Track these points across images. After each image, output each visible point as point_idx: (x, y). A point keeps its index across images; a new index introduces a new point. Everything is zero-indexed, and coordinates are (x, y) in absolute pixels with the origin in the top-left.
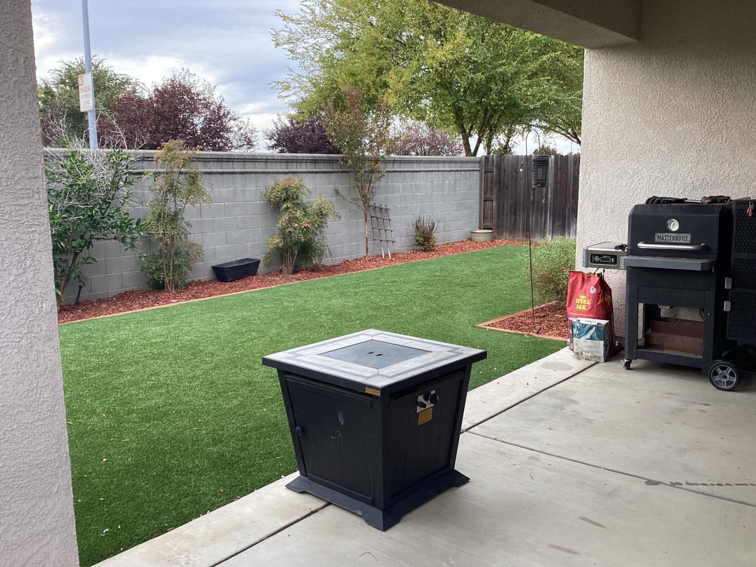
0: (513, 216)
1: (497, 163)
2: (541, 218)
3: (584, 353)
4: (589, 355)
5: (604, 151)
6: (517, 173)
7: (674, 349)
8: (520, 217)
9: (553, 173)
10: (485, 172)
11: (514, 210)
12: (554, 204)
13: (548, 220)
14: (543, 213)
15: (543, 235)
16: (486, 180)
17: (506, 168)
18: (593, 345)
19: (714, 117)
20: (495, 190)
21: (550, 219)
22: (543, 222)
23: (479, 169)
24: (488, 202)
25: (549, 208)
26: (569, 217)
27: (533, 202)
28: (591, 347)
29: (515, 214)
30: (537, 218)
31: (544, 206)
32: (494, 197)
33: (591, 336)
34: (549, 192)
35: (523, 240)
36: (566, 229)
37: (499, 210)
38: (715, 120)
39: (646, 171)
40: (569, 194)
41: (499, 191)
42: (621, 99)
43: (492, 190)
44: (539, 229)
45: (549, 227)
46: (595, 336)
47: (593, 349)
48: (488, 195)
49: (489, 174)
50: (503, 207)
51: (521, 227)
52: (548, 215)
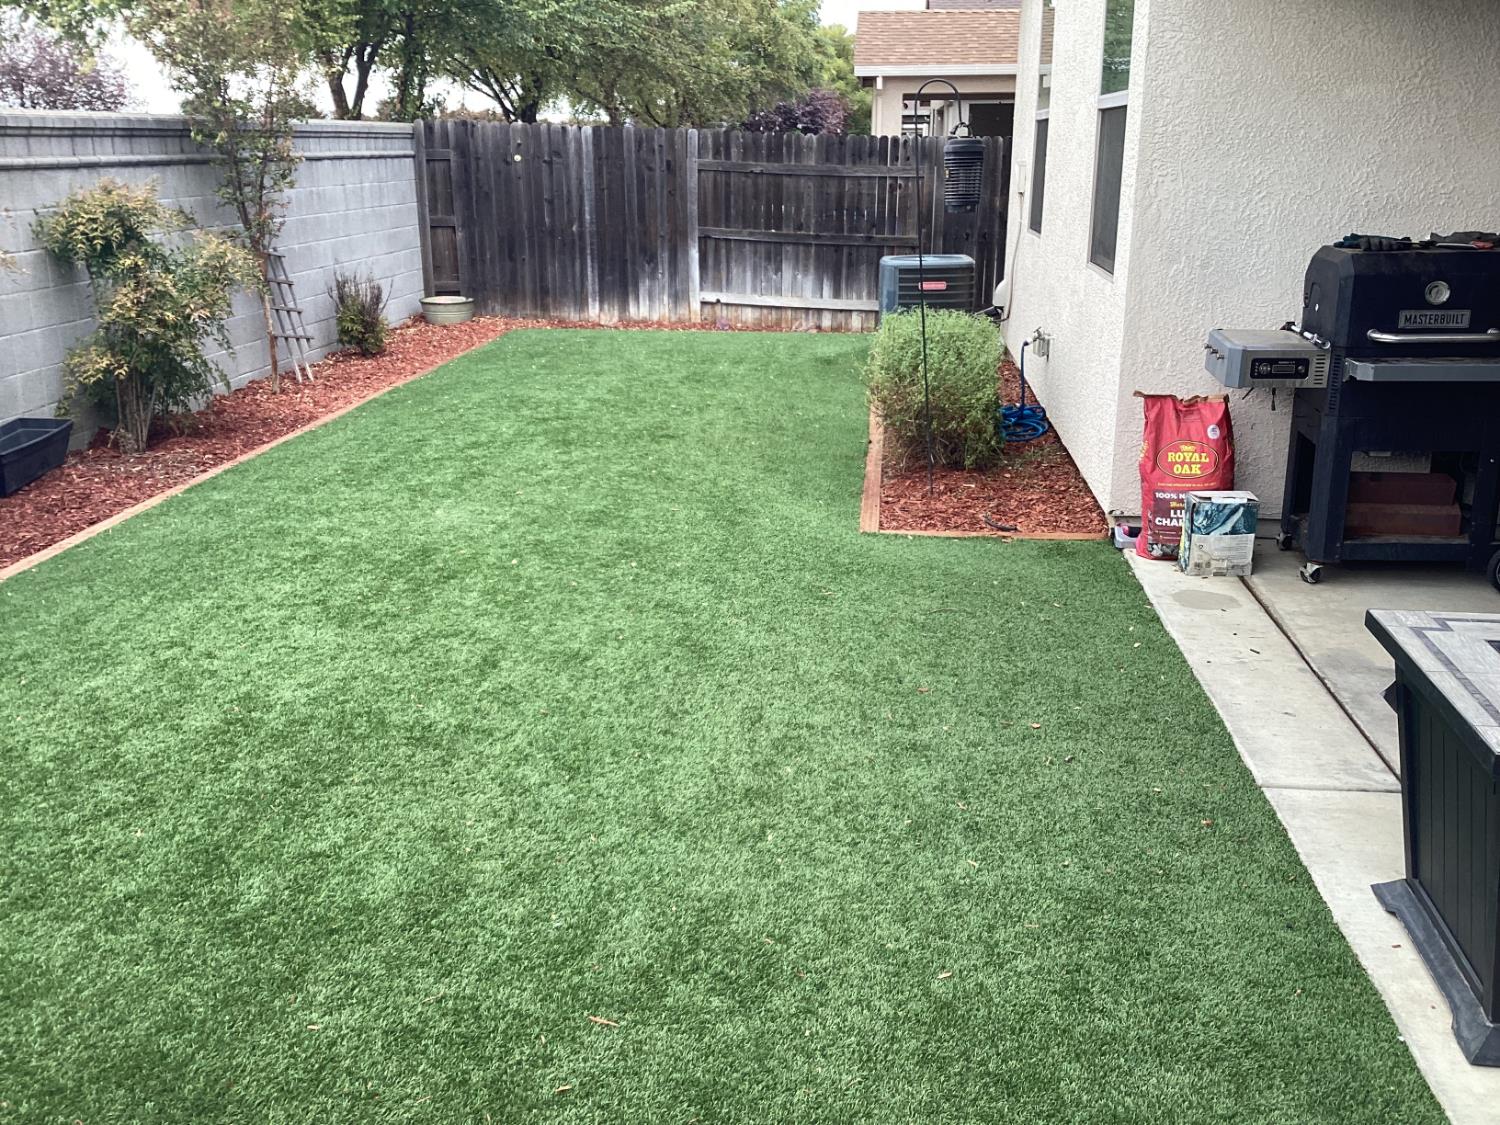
0: (508, 264)
1: (457, 140)
2: (573, 265)
3: (1213, 562)
4: (1225, 564)
5: (1192, 137)
6: (507, 163)
7: (1397, 532)
8: (523, 265)
9: (591, 166)
10: (428, 161)
11: (510, 248)
12: (600, 235)
13: (589, 269)
14: (578, 255)
15: (582, 304)
16: (432, 180)
17: (481, 150)
18: (1234, 544)
19: (1416, 75)
20: (457, 205)
21: (592, 267)
22: (578, 274)
23: (412, 153)
24: (439, 231)
25: (588, 241)
26: (634, 263)
27: (552, 233)
28: (1230, 549)
29: (512, 259)
30: (563, 268)
31: (577, 238)
32: (455, 220)
33: (1233, 527)
34: (587, 208)
35: (536, 317)
36: (630, 289)
37: (471, 248)
38: (1417, 80)
39: (1277, 181)
40: (631, 214)
41: (468, 206)
42: (1231, 24)
43: (450, 201)
44: (571, 291)
45: (593, 284)
46: (1241, 526)
47: (1233, 553)
48: (440, 216)
49: (439, 167)
50: (482, 243)
51: (528, 286)
52: (589, 261)
